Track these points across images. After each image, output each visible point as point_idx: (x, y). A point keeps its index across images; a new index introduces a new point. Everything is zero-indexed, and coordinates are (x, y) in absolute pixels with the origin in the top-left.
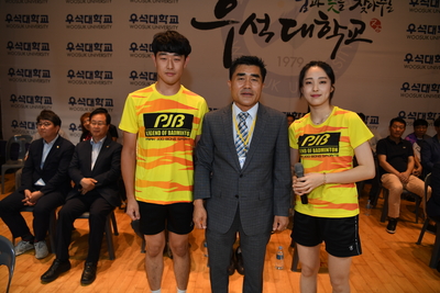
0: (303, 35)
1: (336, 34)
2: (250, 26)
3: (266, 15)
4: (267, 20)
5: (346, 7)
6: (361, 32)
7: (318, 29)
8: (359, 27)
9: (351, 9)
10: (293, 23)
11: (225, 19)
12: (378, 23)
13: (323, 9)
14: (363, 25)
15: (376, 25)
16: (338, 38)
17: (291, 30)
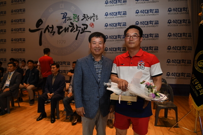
0: (65, 32)
1: (77, 30)
2: (47, 30)
3: (52, 26)
4: (53, 27)
5: (80, 19)
6: (86, 28)
7: (70, 28)
8: (85, 26)
9: (82, 20)
10: (61, 27)
11: (39, 28)
12: (93, 24)
13: (72, 21)
14: (87, 26)
15: (92, 25)
16: (78, 31)
17: (61, 30)
